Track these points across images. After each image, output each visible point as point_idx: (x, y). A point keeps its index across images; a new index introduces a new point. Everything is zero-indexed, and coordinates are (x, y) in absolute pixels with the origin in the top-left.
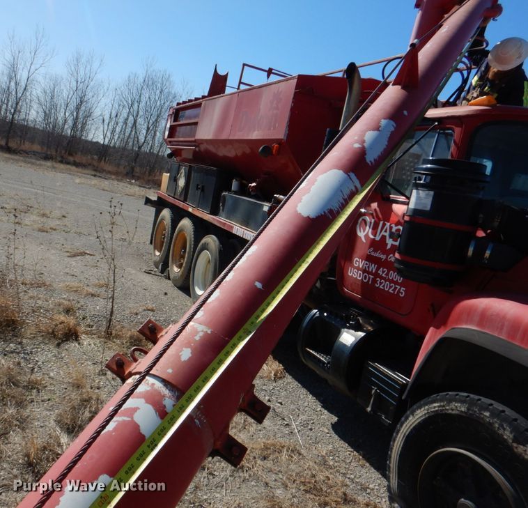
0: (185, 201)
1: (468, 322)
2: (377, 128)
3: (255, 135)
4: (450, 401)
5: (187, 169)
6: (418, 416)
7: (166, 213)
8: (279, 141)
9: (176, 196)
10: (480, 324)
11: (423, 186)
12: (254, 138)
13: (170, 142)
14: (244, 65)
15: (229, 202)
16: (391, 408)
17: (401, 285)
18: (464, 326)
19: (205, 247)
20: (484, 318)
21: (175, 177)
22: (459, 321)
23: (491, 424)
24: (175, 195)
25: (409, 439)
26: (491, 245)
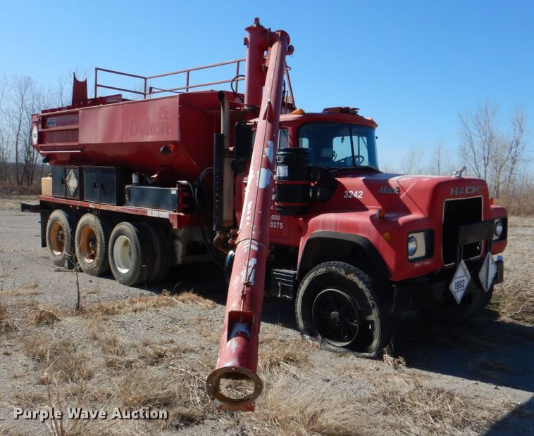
0: (81, 199)
1: (318, 228)
2: (268, 146)
3: (149, 138)
4: (318, 270)
5: (77, 171)
6: (306, 282)
7: (58, 215)
8: (174, 142)
9: (68, 197)
10: (323, 228)
11: (281, 164)
12: (149, 141)
13: (41, 147)
14: (97, 69)
15: (135, 193)
16: (291, 289)
17: (280, 222)
18: (316, 231)
19: (120, 233)
20: (324, 225)
21: (63, 180)
22: (313, 229)
23: (336, 271)
24: (66, 195)
25: (304, 298)
26: (319, 189)
